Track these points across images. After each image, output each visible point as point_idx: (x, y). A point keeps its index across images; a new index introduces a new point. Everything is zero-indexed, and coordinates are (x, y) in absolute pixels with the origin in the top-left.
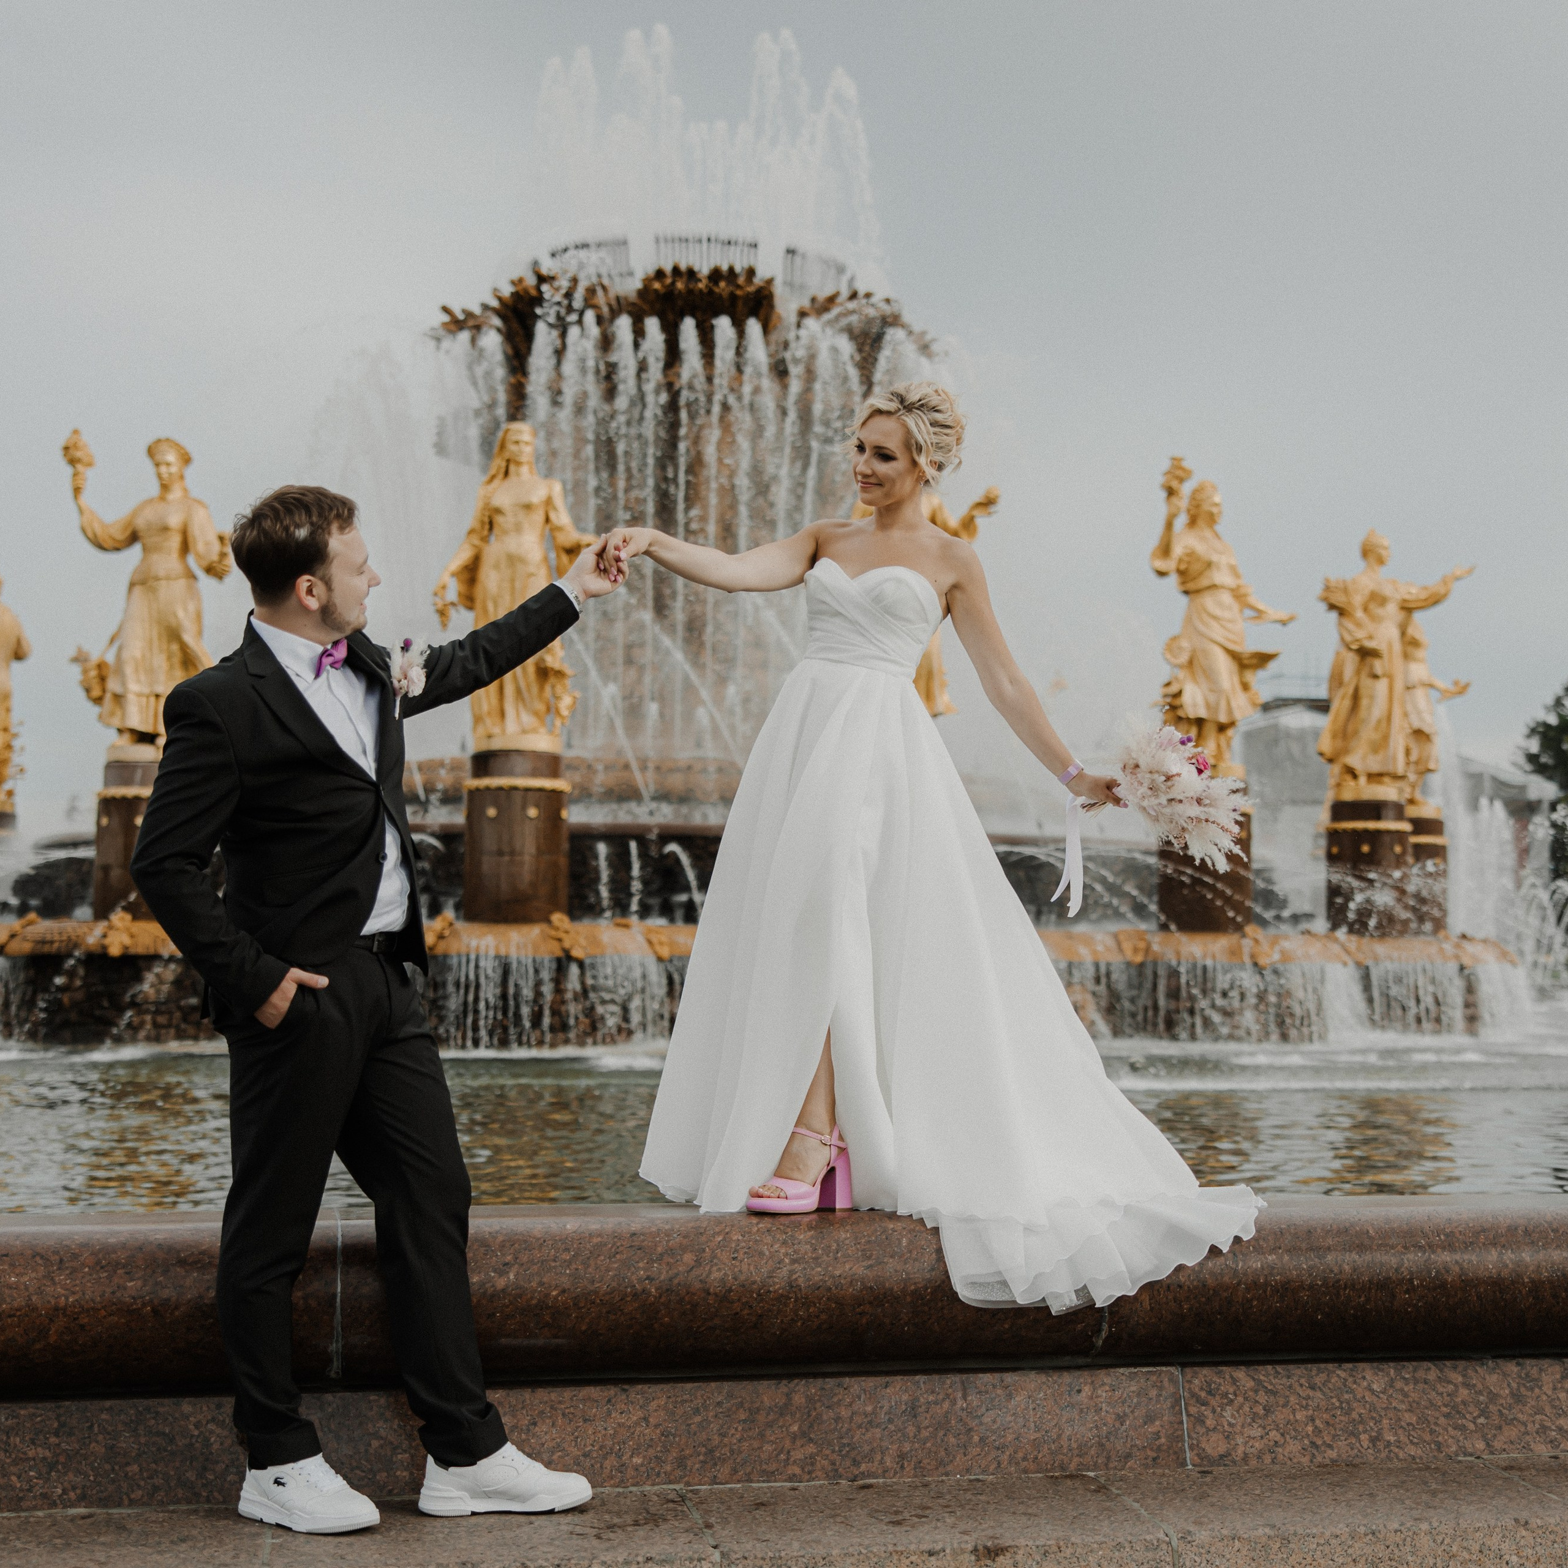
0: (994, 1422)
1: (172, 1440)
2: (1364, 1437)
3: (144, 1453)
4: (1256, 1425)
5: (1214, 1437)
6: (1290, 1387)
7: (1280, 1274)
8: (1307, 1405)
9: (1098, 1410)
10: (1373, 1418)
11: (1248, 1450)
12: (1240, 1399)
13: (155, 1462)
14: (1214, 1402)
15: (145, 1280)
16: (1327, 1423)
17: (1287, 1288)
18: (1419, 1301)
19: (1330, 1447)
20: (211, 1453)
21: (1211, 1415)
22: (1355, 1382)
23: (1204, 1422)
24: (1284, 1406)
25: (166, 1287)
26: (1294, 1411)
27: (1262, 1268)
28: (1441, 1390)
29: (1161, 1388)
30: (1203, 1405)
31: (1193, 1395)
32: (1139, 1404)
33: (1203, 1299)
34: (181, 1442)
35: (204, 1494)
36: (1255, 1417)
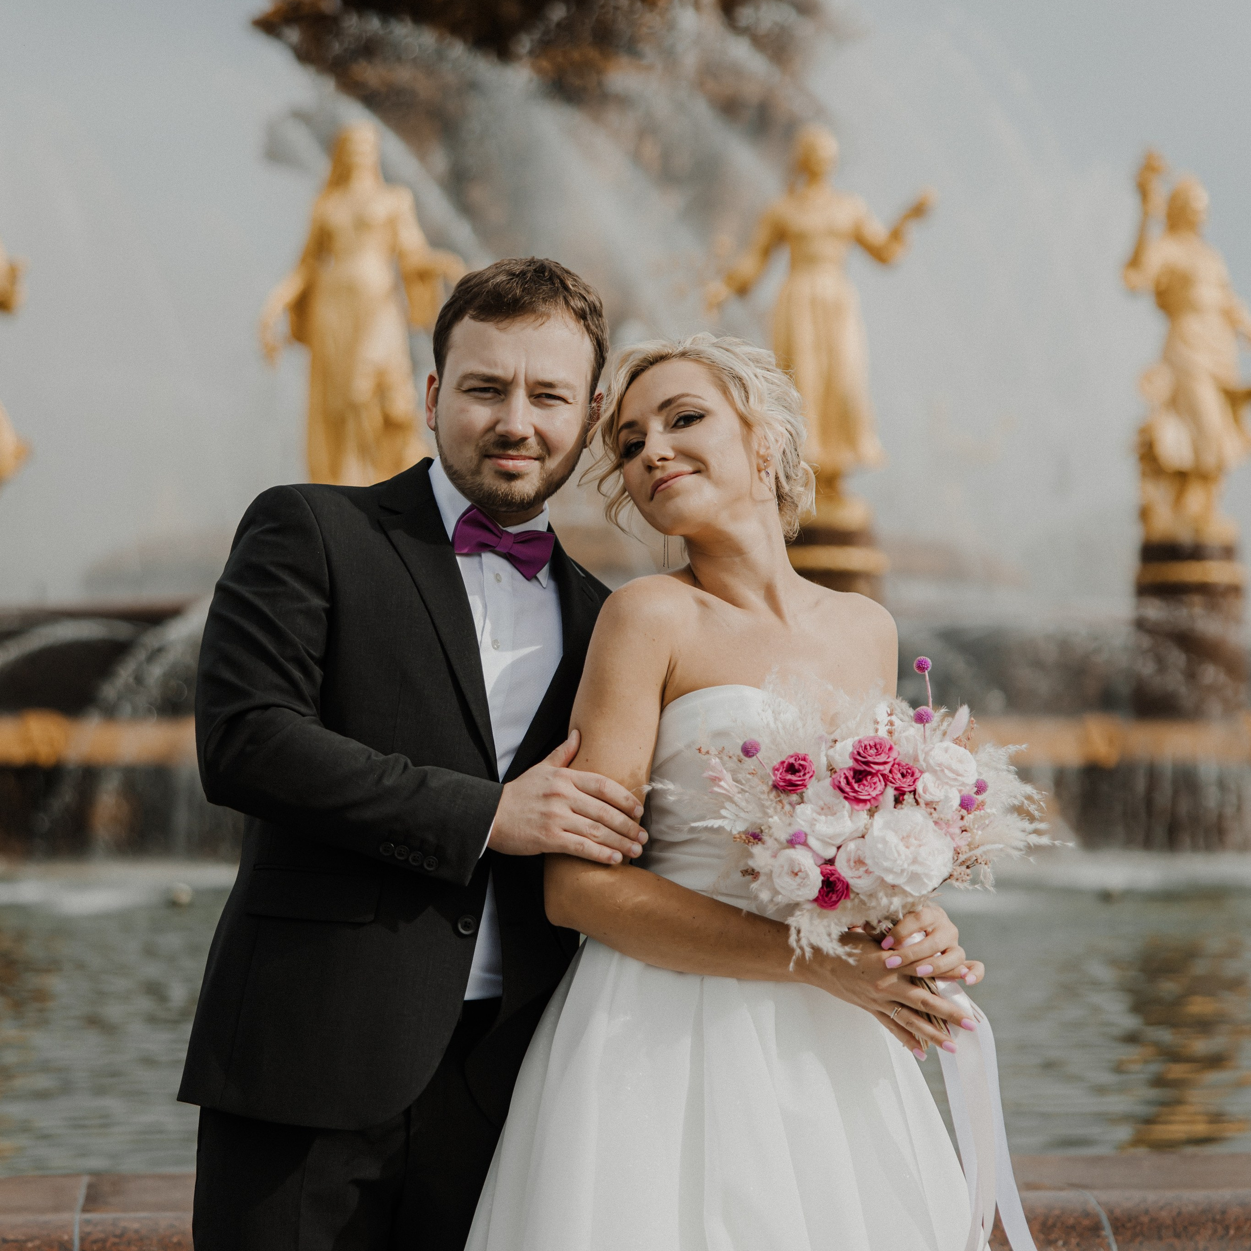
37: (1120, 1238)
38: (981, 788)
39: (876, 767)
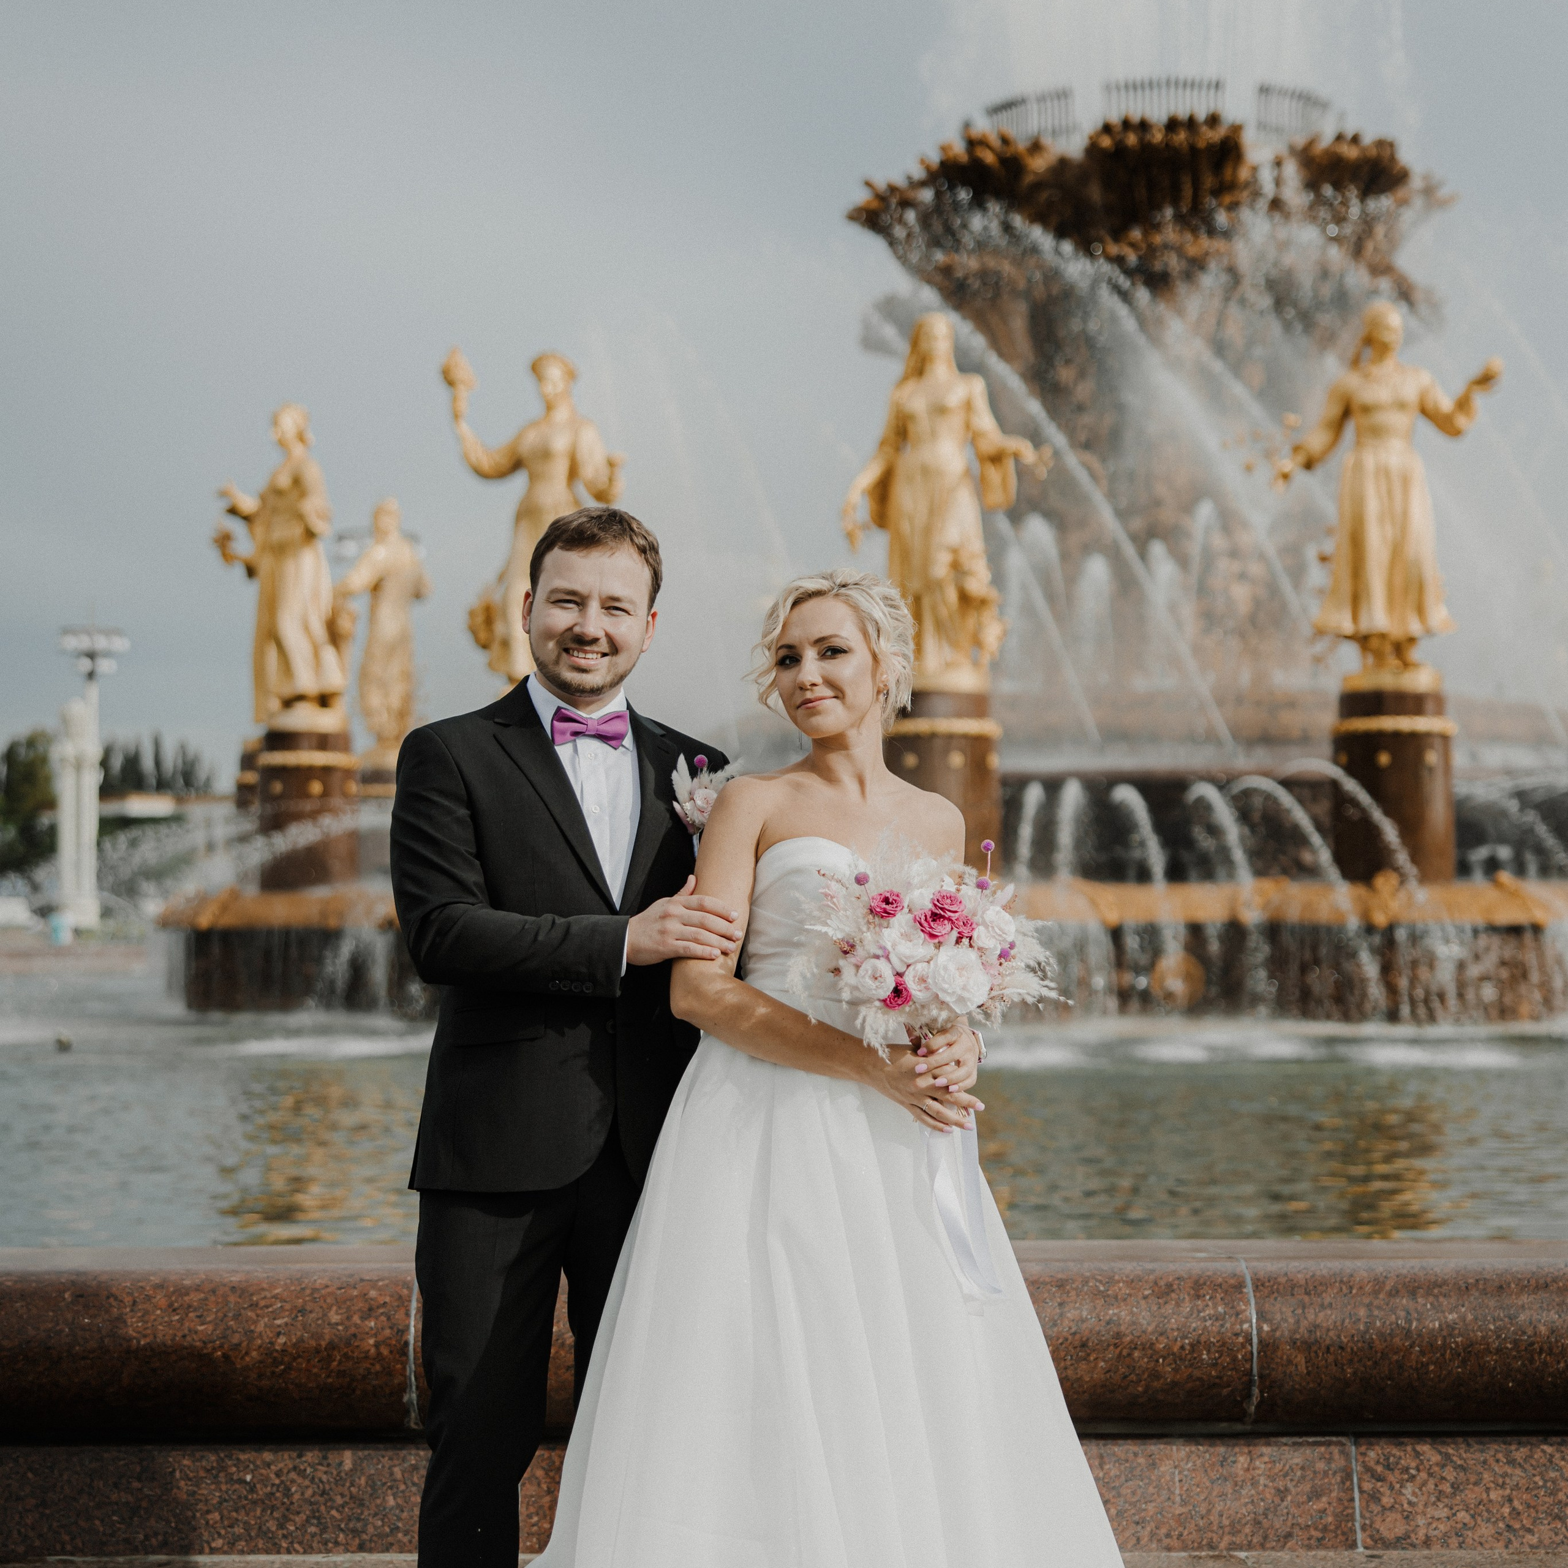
0: (1134, 1493)
1: (252, 1489)
3: (226, 1501)
4: (1441, 1505)
5: (1391, 1516)
6: (1485, 1462)
7: (1460, 1335)
8: (1504, 1483)
9: (1254, 1483)
11: (1432, 1533)
12: (1423, 1475)
13: (237, 1511)
14: (1392, 1478)
15: (216, 1324)
16: (1529, 1506)
17: (1470, 1351)
19: (1529, 1531)
20: (292, 1503)
21: (1388, 1492)
23: (1380, 1500)
24: (1476, 1484)
25: (237, 1332)
26: (1488, 1490)
27: (1441, 1329)
29: (1330, 1460)
30: (1379, 1480)
31: (1368, 1469)
32: (1303, 1477)
33: (1369, 1363)
34: (262, 1491)
35: (284, 1545)
36: (1441, 1495)
37: (1258, 1294)
39: (949, 914)
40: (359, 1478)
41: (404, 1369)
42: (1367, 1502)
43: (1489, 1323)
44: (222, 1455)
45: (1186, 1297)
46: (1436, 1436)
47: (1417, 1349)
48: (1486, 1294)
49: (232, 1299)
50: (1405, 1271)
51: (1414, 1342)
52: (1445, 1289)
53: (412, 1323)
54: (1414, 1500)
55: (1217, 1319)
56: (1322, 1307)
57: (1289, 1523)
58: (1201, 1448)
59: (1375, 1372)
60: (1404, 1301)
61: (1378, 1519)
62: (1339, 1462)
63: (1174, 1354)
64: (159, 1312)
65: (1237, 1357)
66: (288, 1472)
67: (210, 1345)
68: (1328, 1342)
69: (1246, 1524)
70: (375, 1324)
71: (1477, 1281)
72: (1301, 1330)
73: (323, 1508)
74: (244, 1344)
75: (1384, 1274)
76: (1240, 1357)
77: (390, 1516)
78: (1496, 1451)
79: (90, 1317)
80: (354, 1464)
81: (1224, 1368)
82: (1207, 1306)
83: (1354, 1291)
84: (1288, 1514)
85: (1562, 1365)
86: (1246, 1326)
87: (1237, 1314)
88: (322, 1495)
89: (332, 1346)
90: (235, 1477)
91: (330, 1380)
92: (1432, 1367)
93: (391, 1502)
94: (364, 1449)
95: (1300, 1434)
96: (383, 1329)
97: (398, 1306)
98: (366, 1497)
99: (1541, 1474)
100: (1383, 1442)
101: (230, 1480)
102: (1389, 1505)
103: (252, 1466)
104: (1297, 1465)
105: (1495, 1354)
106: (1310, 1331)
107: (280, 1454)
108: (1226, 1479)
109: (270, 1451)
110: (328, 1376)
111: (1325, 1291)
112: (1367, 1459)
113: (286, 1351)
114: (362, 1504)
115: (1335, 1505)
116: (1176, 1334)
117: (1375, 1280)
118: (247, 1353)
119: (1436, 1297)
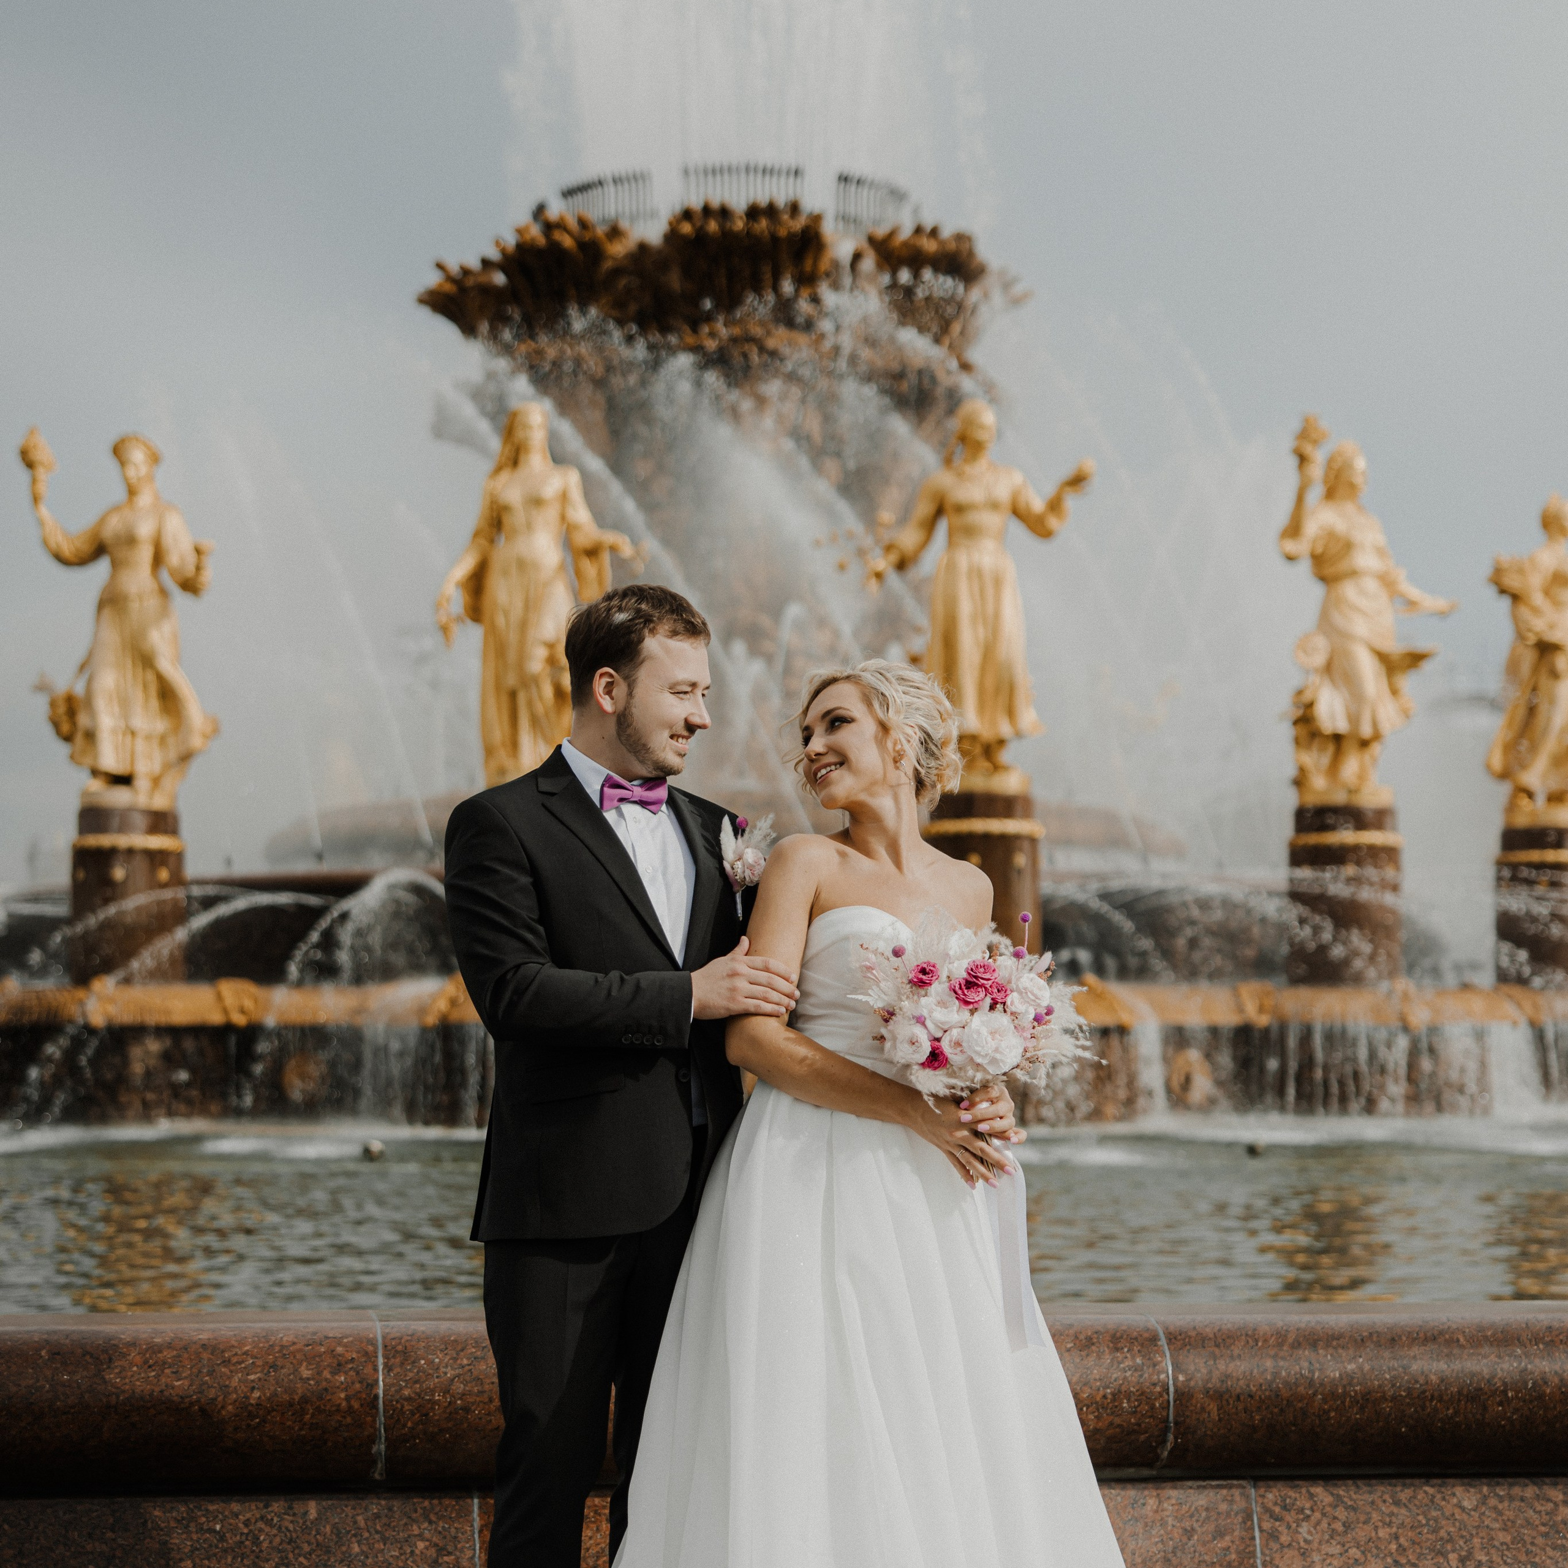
1: (222, 1538)
2: (1452, 1556)
3: (197, 1549)
4: (1334, 1542)
5: (1289, 1553)
7: (1359, 1384)
8: (1391, 1522)
9: (1163, 1523)
10: (1462, 1537)
12: (1317, 1515)
13: (208, 1559)
14: (1290, 1517)
15: (192, 1380)
16: (1414, 1543)
17: (1368, 1399)
18: (1513, 1413)
20: (261, 1551)
21: (1286, 1531)
22: (1444, 1499)
23: (1278, 1538)
24: (1364, 1523)
25: (212, 1387)
26: (1376, 1528)
28: (1539, 1508)
29: (1232, 1502)
30: (1277, 1520)
31: (1267, 1510)
32: (1208, 1518)
33: (1276, 1410)
34: (232, 1540)
36: (1333, 1533)
37: (1172, 1347)
38: (1049, 1012)
39: (983, 981)
40: (324, 1527)
41: (374, 1421)
42: (1267, 1540)
43: (1385, 1372)
44: (191, 1506)
45: (1106, 1349)
46: (1328, 1479)
47: (1320, 1396)
48: (1380, 1346)
49: (205, 1356)
50: (1303, 1325)
51: (1317, 1391)
52: (1341, 1341)
53: (381, 1378)
54: (1309, 1538)
55: (1136, 1370)
56: (1232, 1357)
57: (1196, 1561)
58: (1113, 1491)
59: (1281, 1418)
60: (1307, 1352)
61: (1277, 1556)
62: (1240, 1504)
63: (1097, 1403)
64: (135, 1369)
65: (1155, 1405)
66: (255, 1522)
67: (187, 1400)
68: (1238, 1391)
69: (1157, 1561)
70: (345, 1379)
71: (1371, 1334)
72: (1213, 1381)
73: (291, 1555)
74: (220, 1398)
75: (1285, 1328)
76: (1157, 1405)
77: (355, 1562)
78: (1383, 1492)
79: (69, 1374)
80: (319, 1513)
81: (1143, 1415)
82: (1126, 1357)
83: (1260, 1344)
84: (1195, 1552)
85: (1451, 1411)
86: (1163, 1376)
87: (1155, 1365)
88: (289, 1543)
89: (305, 1400)
90: (205, 1527)
91: (303, 1432)
92: (1333, 1414)
93: (356, 1548)
94: (327, 1499)
95: (1204, 1479)
96: (353, 1383)
97: (365, 1362)
98: (332, 1544)
99: (1424, 1514)
100: (1280, 1484)
101: (200, 1529)
102: (1287, 1543)
103: (220, 1516)
104: (1202, 1506)
105: (1391, 1401)
106: (1223, 1381)
107: (247, 1504)
108: (1137, 1520)
109: (238, 1501)
110: (301, 1429)
111: (1233, 1344)
112: (1266, 1501)
113: (261, 1405)
114: (328, 1552)
115: (1237, 1543)
116: (1098, 1384)
117: (1277, 1333)
118: (223, 1407)
119: (1335, 1348)
